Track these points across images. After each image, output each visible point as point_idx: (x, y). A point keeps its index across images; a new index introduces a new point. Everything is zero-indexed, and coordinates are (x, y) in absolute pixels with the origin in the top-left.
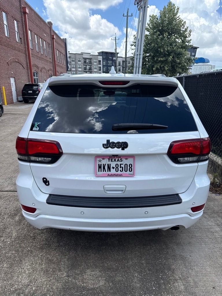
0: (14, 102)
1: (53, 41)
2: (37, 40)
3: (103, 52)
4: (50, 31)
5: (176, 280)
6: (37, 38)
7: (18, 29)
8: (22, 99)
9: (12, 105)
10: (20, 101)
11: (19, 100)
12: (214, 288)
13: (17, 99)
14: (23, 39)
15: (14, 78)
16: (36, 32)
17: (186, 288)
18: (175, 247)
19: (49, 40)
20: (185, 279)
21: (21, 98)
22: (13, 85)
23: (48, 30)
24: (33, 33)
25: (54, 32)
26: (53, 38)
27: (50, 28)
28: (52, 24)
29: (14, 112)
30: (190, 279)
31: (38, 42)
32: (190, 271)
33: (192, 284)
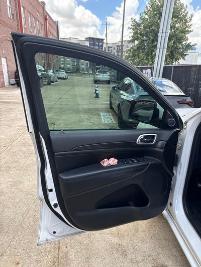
0: (6, 85)
1: (46, 21)
2: (31, 19)
3: (90, 38)
4: (44, 11)
6: (30, 16)
7: (10, 3)
8: (15, 82)
9: (3, 89)
10: (12, 85)
11: (12, 83)
13: (9, 82)
14: (15, 15)
15: (6, 58)
16: (29, 10)
19: (42, 20)
21: (13, 81)
22: (4, 66)
23: (41, 10)
24: (26, 11)
25: (47, 12)
26: (46, 19)
27: (44, 8)
28: (45, 4)
29: (6, 99)
31: (31, 21)
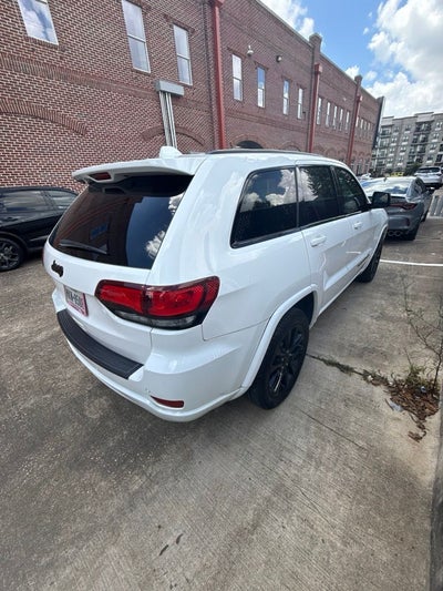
1: (357, 105)
2: (330, 109)
5: (144, 473)
6: (330, 106)
7: (303, 100)
12: (159, 527)
16: (330, 98)
17: (137, 492)
18: (202, 436)
19: (350, 105)
20: (152, 481)
24: (325, 101)
25: (362, 90)
26: (358, 101)
27: (357, 85)
28: (362, 79)
30: (156, 486)
31: (330, 112)
32: (171, 479)
33: (149, 495)
